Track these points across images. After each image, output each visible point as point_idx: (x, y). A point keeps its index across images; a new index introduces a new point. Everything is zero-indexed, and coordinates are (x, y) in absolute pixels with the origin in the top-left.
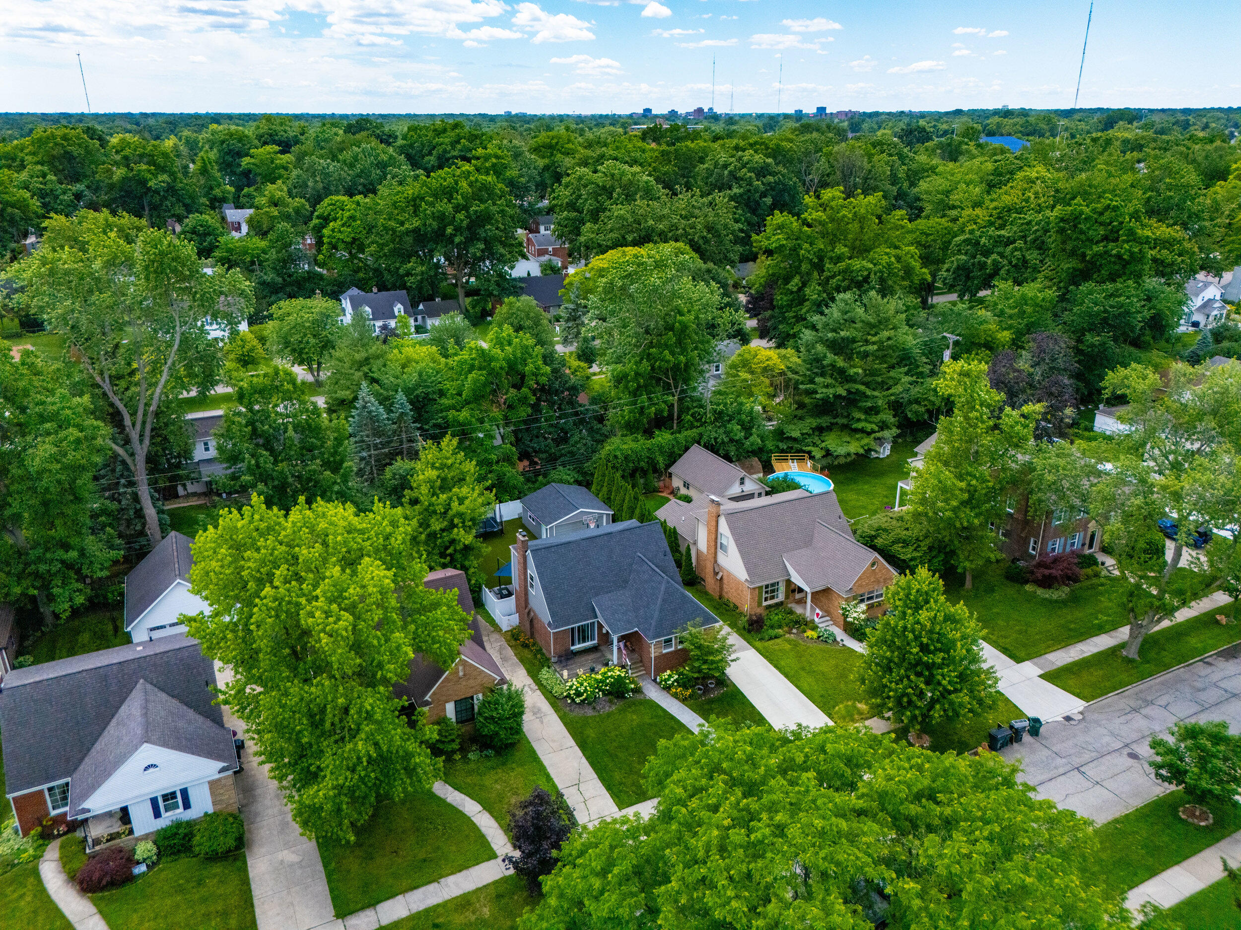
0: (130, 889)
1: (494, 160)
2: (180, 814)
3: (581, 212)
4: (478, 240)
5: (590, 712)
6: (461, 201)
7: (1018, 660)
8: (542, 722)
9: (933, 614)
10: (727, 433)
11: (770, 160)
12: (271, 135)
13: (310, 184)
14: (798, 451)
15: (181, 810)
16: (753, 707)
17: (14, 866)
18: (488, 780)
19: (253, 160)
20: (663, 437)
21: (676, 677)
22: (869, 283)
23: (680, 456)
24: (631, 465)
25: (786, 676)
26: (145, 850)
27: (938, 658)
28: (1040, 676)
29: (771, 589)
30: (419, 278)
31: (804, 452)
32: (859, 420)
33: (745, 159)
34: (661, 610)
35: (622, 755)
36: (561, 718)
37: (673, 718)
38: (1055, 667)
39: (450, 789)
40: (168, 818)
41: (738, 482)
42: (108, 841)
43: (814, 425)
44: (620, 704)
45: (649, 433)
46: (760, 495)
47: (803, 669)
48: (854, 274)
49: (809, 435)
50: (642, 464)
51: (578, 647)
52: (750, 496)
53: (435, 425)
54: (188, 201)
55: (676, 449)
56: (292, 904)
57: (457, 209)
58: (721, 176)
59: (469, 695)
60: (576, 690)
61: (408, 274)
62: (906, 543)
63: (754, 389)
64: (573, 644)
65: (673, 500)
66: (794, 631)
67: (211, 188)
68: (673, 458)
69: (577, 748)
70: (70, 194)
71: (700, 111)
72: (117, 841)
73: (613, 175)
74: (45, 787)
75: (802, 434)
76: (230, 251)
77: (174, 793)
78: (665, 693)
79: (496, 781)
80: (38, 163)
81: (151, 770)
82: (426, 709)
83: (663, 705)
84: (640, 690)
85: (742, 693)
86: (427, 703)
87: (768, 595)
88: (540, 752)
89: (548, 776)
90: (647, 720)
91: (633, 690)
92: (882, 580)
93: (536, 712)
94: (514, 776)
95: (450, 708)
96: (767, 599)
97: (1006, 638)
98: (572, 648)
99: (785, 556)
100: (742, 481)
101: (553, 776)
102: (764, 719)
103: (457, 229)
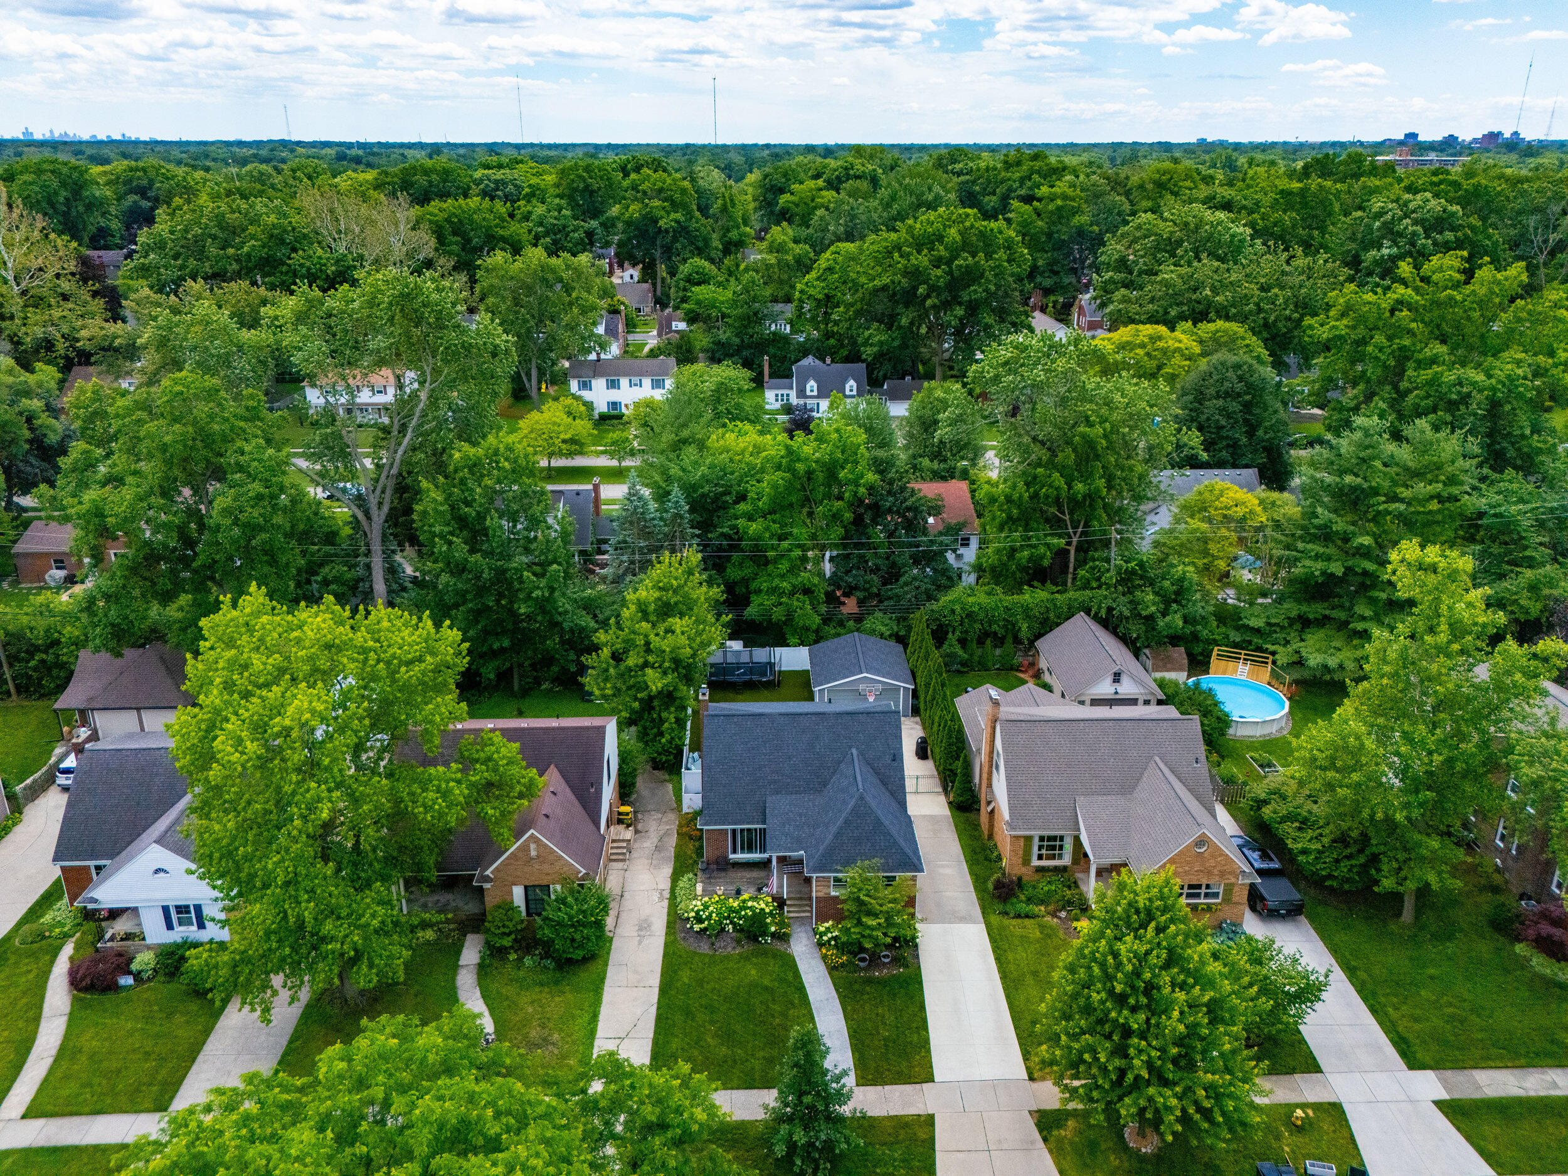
0: (110, 997)
1: (1059, 202)
2: (191, 932)
3: (1131, 273)
4: (960, 304)
5: (704, 948)
6: (943, 253)
7: (1413, 1063)
8: (640, 943)
9: (1143, 949)
10: (1134, 604)
11: (1455, 208)
12: (846, 169)
13: (831, 228)
14: (1259, 649)
15: (194, 928)
16: (922, 1008)
17: (44, 938)
18: (525, 999)
19: (792, 198)
20: (1035, 597)
21: (836, 933)
22: (1467, 405)
23: (1058, 625)
24: (977, 626)
25: (1004, 976)
26: (144, 960)
27: (1137, 1021)
28: (1437, 1103)
29: (1052, 844)
30: (875, 349)
31: (1266, 651)
32: (1363, 618)
33: (1411, 206)
34: (838, 835)
35: (701, 1017)
36: (666, 945)
37: (801, 989)
38: (1477, 1095)
39: (478, 994)
40: (179, 933)
41: (1110, 679)
42: (122, 939)
43: (1294, 614)
44: (748, 947)
45: (1016, 587)
46: (1147, 702)
47: (1035, 974)
48: (1444, 389)
49: (1283, 628)
50: (995, 627)
51: (741, 856)
52: (1133, 702)
53: (723, 535)
54: (700, 244)
55: (1052, 615)
56: (229, 1073)
57: (937, 263)
58: (1369, 227)
59: (545, 883)
60: (697, 912)
61: (866, 343)
62: (1304, 824)
63: (1211, 546)
64: (734, 852)
65: (1031, 685)
66: (1063, 914)
67: (728, 230)
68: (1046, 625)
69: (656, 991)
70: (581, 231)
71: (1493, 136)
72: (129, 943)
73: (1186, 224)
74: (92, 863)
75: (1268, 624)
76: (699, 303)
77: (188, 907)
78: (815, 950)
79: (532, 1002)
80: (558, 196)
81: (162, 874)
82: (487, 886)
83: (802, 967)
84: (783, 937)
85: (920, 983)
86: (487, 879)
87: (1044, 852)
88: (608, 982)
89: (595, 1017)
90: (766, 982)
91: (773, 935)
92: (1216, 872)
93: (644, 927)
94: (557, 1003)
95: (518, 893)
96: (1040, 857)
97: (1416, 1020)
98: (731, 856)
99: (1081, 800)
100: (1117, 678)
101: (601, 1017)
102: (926, 1029)
103: (933, 289)
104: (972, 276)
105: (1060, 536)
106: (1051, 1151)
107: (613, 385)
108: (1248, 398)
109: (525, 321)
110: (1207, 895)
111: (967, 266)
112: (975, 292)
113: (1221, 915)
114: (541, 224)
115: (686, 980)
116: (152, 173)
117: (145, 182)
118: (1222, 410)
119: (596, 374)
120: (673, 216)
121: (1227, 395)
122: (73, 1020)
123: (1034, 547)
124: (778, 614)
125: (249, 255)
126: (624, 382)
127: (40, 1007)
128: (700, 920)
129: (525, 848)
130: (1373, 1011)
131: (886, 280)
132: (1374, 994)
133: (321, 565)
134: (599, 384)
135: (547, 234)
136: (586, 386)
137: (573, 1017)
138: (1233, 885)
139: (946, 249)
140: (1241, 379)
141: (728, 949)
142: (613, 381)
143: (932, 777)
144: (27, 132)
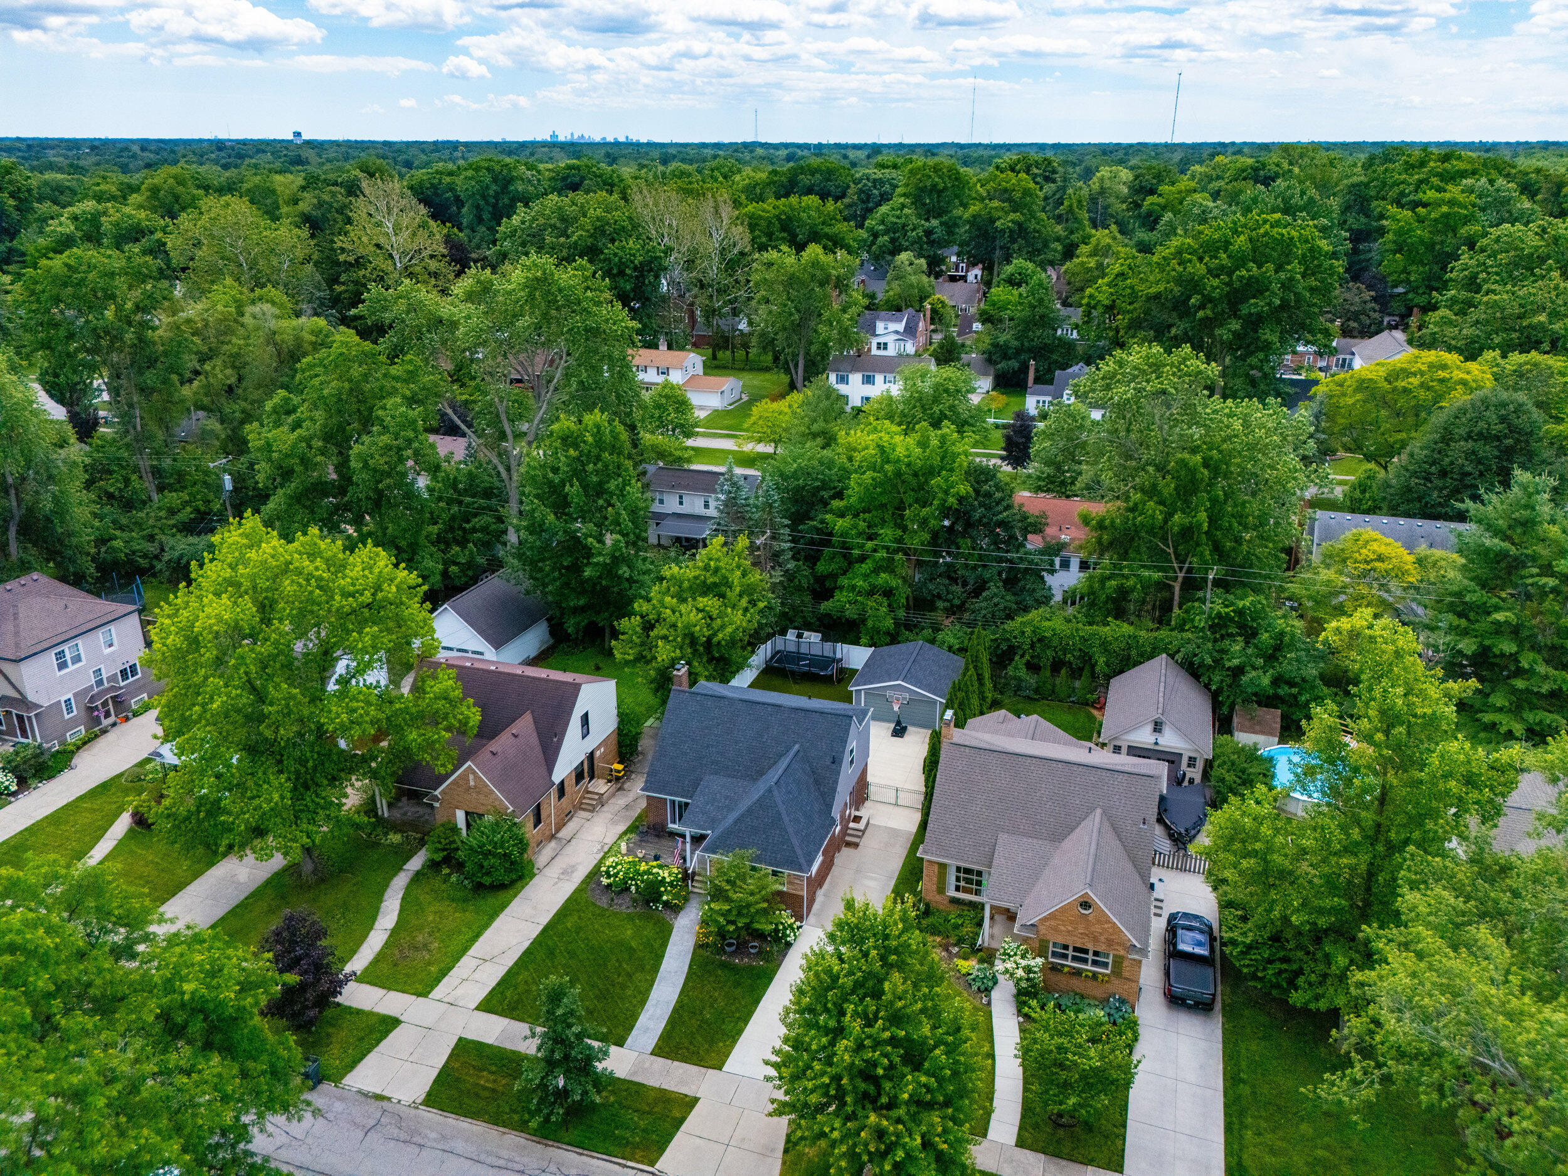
1: (1445, 209)
5: (604, 902)
6: (1225, 262)
8: (555, 884)
16: (757, 1001)
17: (140, 780)
18: (433, 908)
20: (1117, 630)
24: (1050, 653)
29: (970, 877)
34: (737, 822)
35: (559, 959)
36: (572, 891)
37: (662, 957)
39: (401, 895)
41: (1149, 727)
44: (641, 910)
45: (1100, 618)
50: (1070, 657)
51: (676, 827)
53: (814, 528)
55: (1132, 652)
57: (1217, 272)
59: (481, 811)
60: (608, 868)
64: (674, 822)
66: (955, 950)
69: (541, 928)
78: (693, 927)
79: (436, 912)
82: (437, 805)
83: (674, 938)
84: (675, 909)
85: (771, 979)
86: (436, 799)
87: (962, 884)
88: (507, 911)
89: (477, 936)
90: (633, 944)
91: (666, 904)
92: (1102, 938)
93: (567, 872)
94: (456, 917)
95: (460, 816)
96: (957, 889)
97: (1272, 1152)
98: (671, 826)
99: (1003, 838)
100: (1158, 727)
101: (481, 939)
102: (746, 1022)
103: (1207, 300)
104: (1254, 287)
105: (1160, 569)
106: (784, 1163)
107: (868, 380)
108: (1509, 442)
109: (791, 314)
110: (1095, 963)
111: (1251, 277)
112: (1254, 305)
113: (1110, 988)
114: (883, 222)
115: (569, 925)
116: (583, 172)
117: (577, 179)
118: (1471, 454)
119: (855, 369)
120: (1012, 216)
121: (1483, 437)
122: (121, 843)
123: (1127, 577)
124: (851, 612)
125: (576, 243)
126: (879, 378)
127: (106, 830)
128: (609, 876)
129: (464, 777)
130: (1228, 1129)
131: (1161, 287)
132: (1242, 1113)
133: (475, 515)
134: (856, 378)
135: (886, 232)
136: (843, 380)
137: (460, 932)
138: (1122, 957)
139: (1229, 257)
140: (1503, 419)
141: (623, 906)
142: (869, 377)
143: (919, 793)
144: (554, 135)
